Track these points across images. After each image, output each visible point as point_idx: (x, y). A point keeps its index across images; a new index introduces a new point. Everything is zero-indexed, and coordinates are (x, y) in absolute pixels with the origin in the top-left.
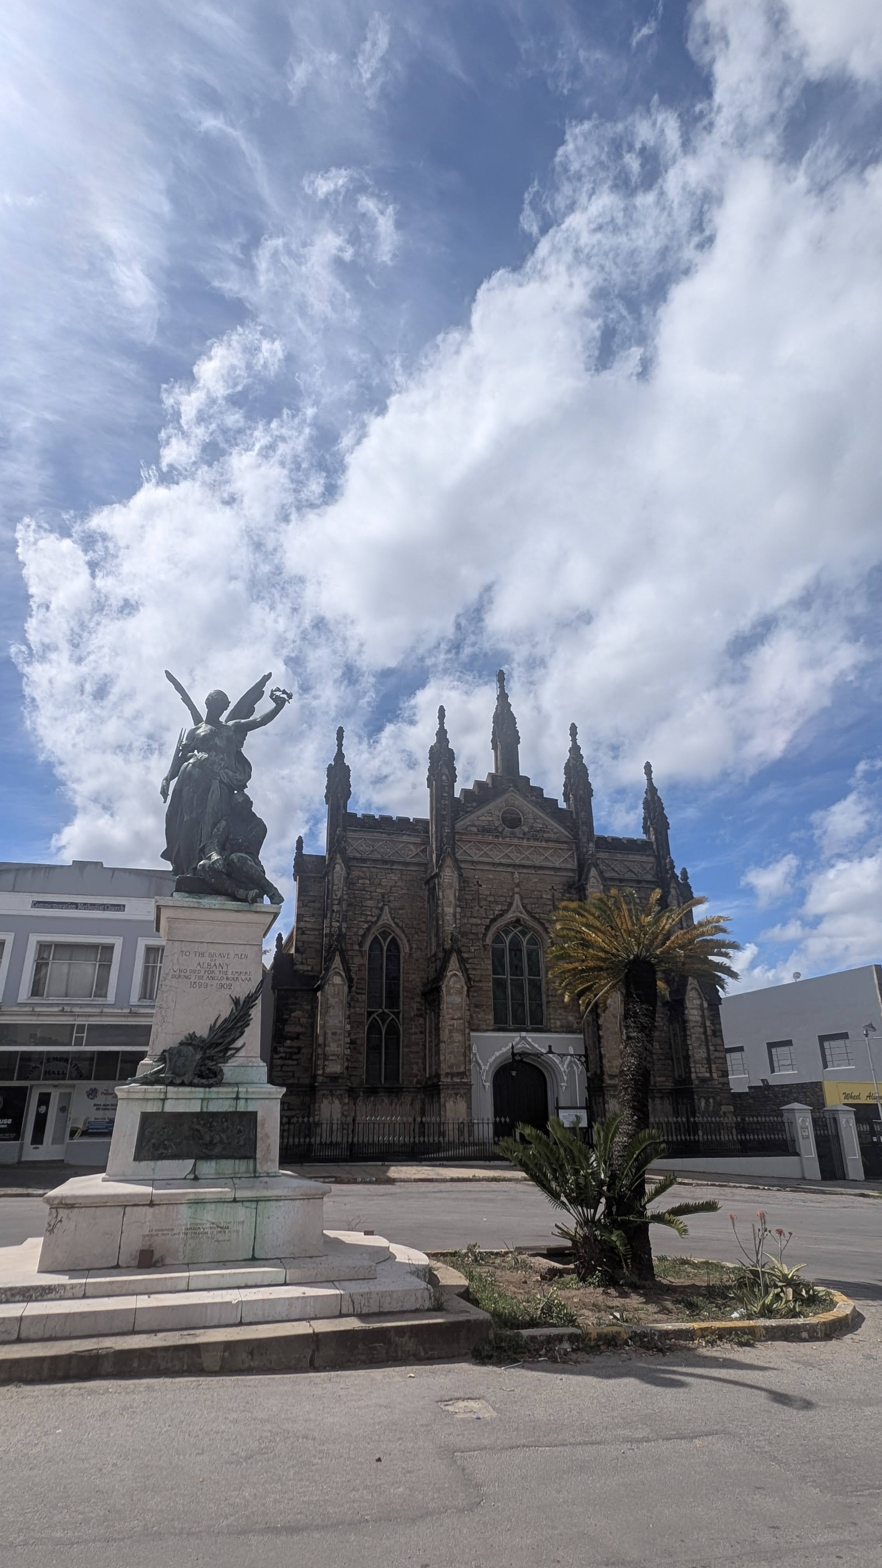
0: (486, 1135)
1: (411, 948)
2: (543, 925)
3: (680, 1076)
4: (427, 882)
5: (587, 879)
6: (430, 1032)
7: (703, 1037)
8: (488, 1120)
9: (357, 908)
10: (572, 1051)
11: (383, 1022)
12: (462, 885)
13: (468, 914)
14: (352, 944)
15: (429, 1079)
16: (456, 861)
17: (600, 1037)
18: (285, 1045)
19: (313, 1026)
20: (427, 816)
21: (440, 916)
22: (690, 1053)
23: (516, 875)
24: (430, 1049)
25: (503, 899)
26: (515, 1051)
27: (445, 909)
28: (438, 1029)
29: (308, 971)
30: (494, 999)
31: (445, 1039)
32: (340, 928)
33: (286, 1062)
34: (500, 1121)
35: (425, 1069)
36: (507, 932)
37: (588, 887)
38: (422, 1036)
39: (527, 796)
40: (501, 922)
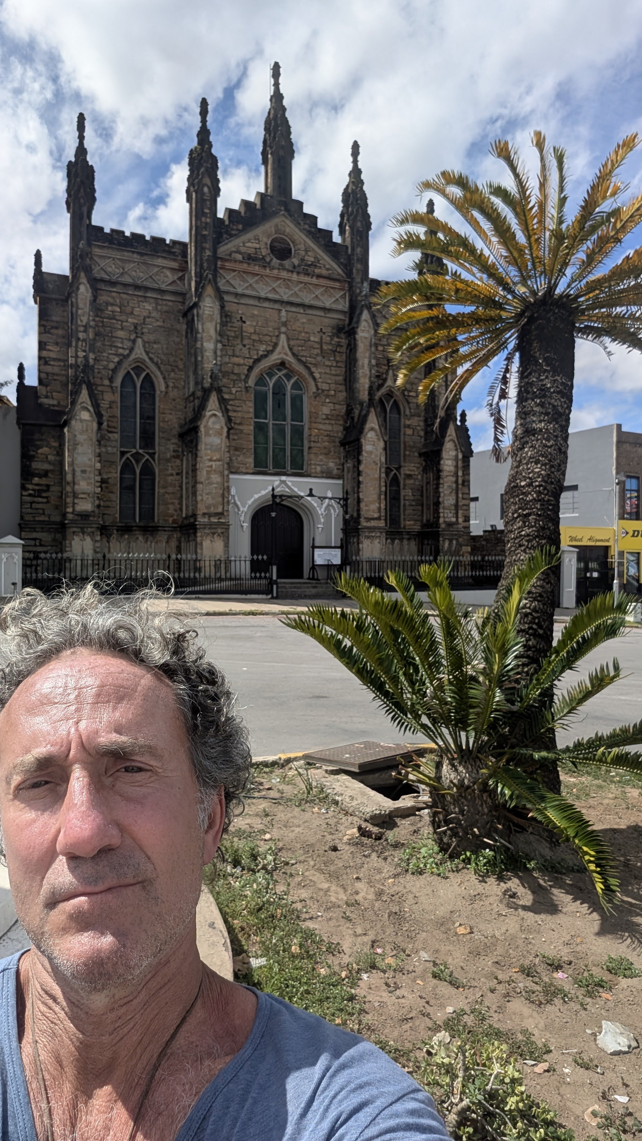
0: (243, 571)
1: (167, 387)
2: (308, 368)
3: (428, 521)
4: (185, 315)
5: (358, 322)
6: (187, 473)
7: (454, 485)
8: (246, 557)
9: (106, 338)
10: (330, 495)
11: (138, 462)
12: (224, 319)
13: (230, 353)
14: (101, 378)
15: (186, 518)
16: (218, 290)
17: (359, 483)
18: (33, 482)
19: (62, 463)
20: (186, 239)
21: (198, 350)
22: (441, 500)
23: (283, 313)
24: (187, 489)
25: (268, 338)
26: (276, 493)
27: (205, 344)
28: (195, 470)
29: (54, 406)
30: (255, 443)
31: (202, 480)
32: (86, 358)
33: (36, 499)
34: (258, 559)
35: (181, 509)
36: (271, 375)
37: (359, 331)
38: (179, 477)
39: (300, 224)
40: (265, 364)
